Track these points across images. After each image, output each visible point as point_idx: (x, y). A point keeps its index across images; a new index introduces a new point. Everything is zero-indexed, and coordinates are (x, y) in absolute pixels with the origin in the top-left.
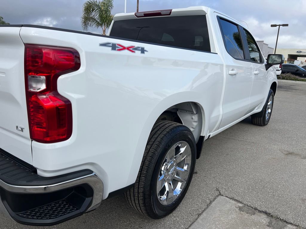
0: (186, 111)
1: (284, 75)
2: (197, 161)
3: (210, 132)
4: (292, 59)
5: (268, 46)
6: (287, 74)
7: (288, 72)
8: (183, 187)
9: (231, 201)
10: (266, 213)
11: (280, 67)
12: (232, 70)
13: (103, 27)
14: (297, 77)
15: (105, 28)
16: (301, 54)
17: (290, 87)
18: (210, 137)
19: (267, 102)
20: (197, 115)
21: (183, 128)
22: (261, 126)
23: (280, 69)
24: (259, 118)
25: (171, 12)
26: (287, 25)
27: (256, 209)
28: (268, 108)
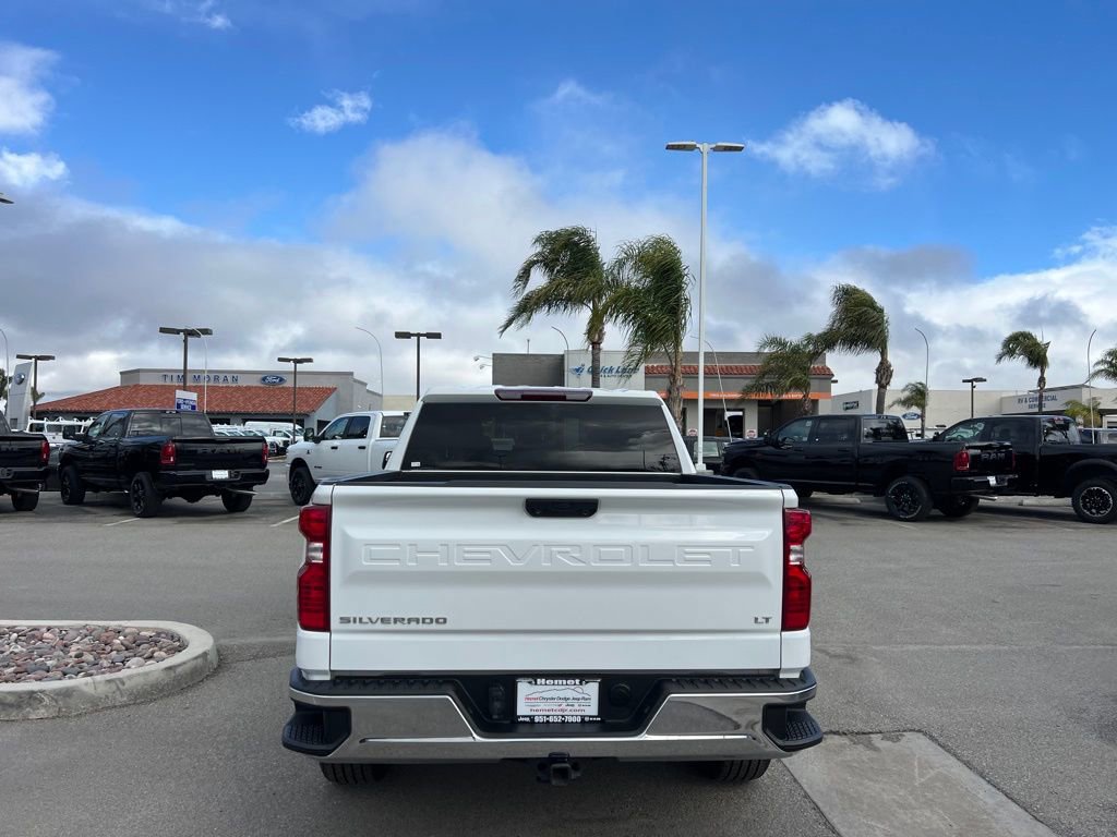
5: (368, 387)
26: (439, 336)
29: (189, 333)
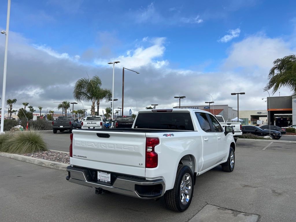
0: (186, 160)
1: (246, 135)
2: (194, 186)
3: (198, 172)
4: (255, 119)
5: (233, 109)
6: (249, 134)
7: (249, 132)
8: (190, 197)
9: (214, 206)
10: (231, 210)
11: (241, 129)
12: (206, 138)
13: (93, 100)
14: (256, 136)
15: (94, 101)
16: (261, 114)
17: (251, 144)
18: (199, 175)
19: (230, 155)
20: (192, 162)
21: (187, 167)
22: (229, 172)
23: (241, 130)
24: (227, 167)
25: (172, 111)
26: (244, 93)
27: (226, 208)
28: (232, 160)
29: (181, 98)
